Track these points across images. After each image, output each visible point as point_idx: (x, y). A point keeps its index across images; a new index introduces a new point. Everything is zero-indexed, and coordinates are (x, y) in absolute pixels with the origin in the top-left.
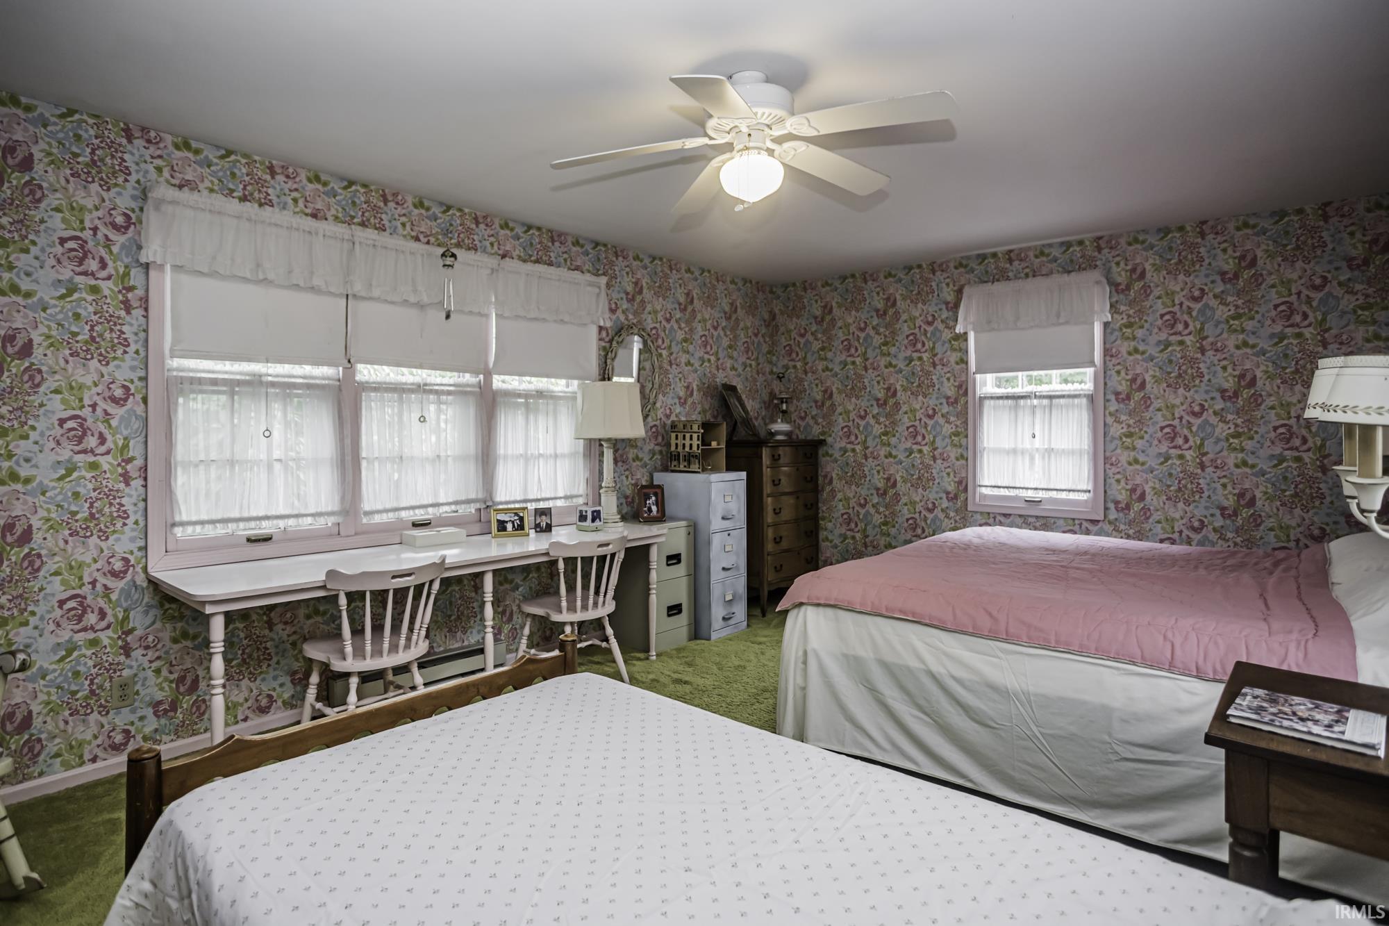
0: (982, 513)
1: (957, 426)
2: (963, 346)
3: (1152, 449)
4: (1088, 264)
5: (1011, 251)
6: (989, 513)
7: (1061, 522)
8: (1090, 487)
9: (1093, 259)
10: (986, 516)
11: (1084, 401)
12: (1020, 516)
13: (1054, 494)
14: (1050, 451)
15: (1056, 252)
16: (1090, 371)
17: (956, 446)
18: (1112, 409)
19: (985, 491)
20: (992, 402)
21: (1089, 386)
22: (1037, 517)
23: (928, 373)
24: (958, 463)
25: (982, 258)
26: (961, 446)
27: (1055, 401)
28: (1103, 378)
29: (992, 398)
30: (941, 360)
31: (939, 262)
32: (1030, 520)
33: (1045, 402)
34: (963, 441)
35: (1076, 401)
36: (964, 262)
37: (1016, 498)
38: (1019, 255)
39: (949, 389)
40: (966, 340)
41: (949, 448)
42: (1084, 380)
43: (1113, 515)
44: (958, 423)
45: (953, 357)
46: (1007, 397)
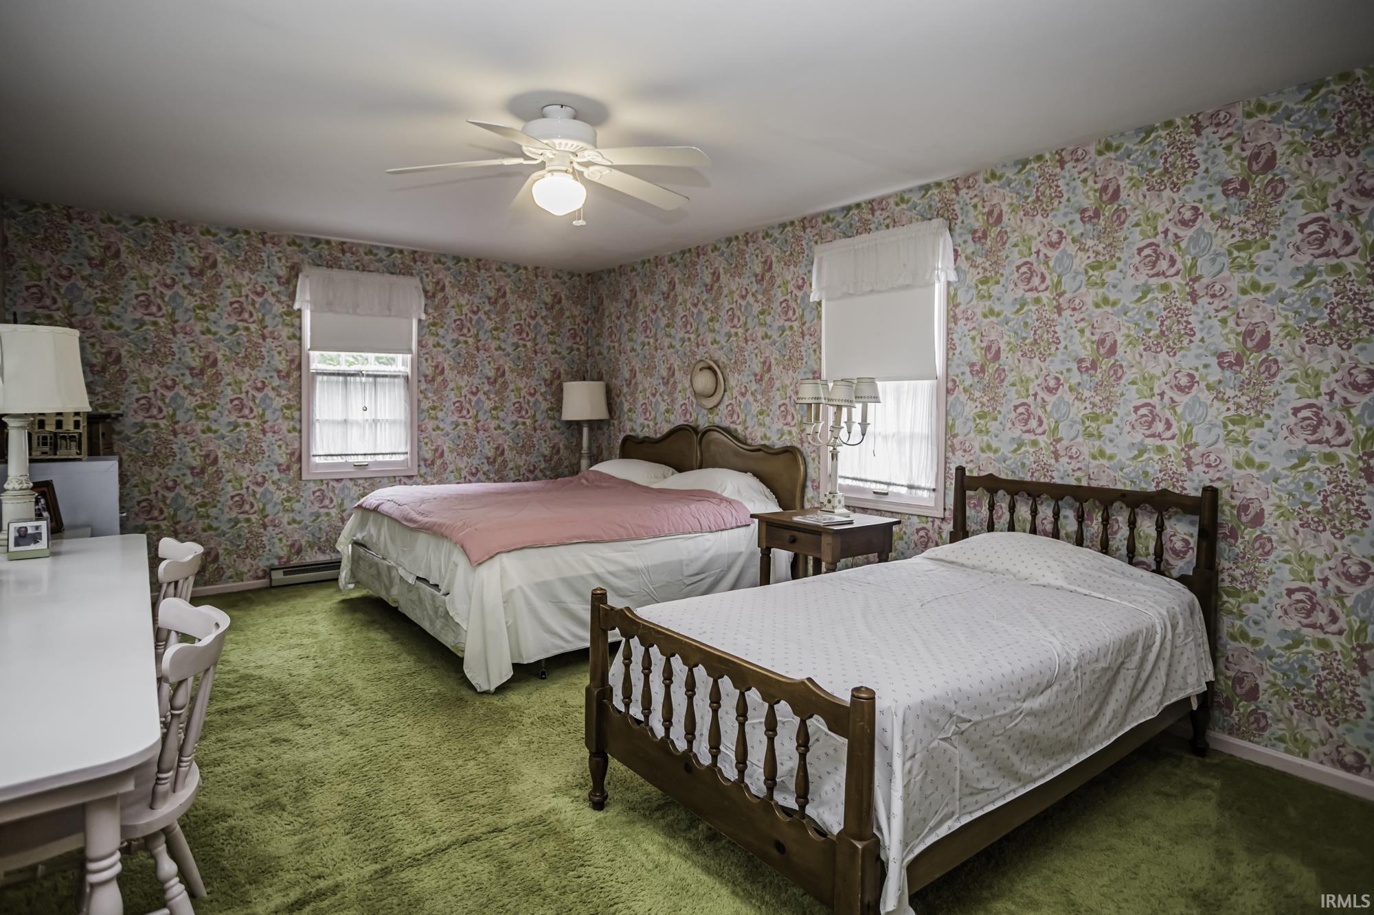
0: (315, 481)
1: (289, 399)
2: (296, 321)
3: (448, 418)
4: (407, 271)
5: (344, 243)
6: (322, 481)
7: (385, 480)
8: (408, 449)
9: (410, 267)
10: (319, 483)
11: (402, 381)
12: (351, 479)
13: (380, 458)
14: (375, 421)
15: (382, 255)
16: (409, 356)
17: (288, 418)
18: (423, 387)
19: (317, 460)
20: (325, 378)
21: (407, 370)
22: (365, 479)
23: (257, 345)
24: (291, 435)
25: (317, 242)
26: (293, 419)
27: (379, 380)
28: (417, 364)
29: (324, 374)
30: (272, 333)
31: (270, 233)
32: (360, 482)
33: (371, 379)
34: (296, 414)
35: (396, 380)
36: (298, 241)
37: (346, 464)
38: (351, 248)
39: (281, 363)
40: (300, 317)
41: (280, 421)
42: (401, 364)
43: (423, 470)
44: (290, 396)
45: (285, 332)
46: (339, 374)
